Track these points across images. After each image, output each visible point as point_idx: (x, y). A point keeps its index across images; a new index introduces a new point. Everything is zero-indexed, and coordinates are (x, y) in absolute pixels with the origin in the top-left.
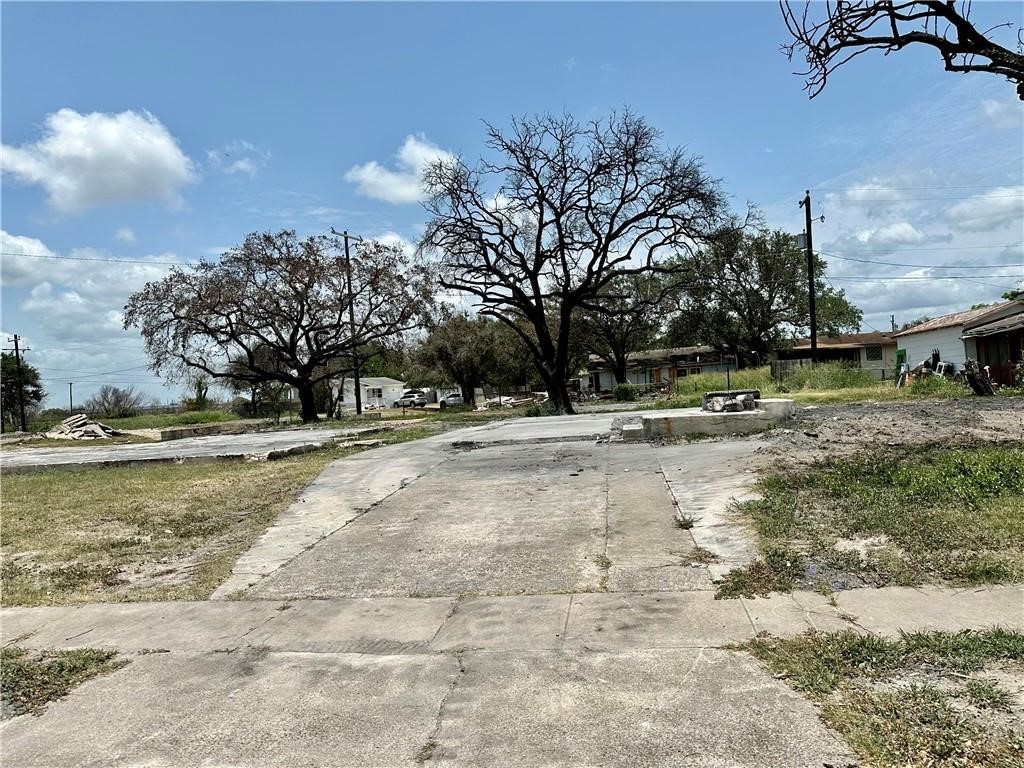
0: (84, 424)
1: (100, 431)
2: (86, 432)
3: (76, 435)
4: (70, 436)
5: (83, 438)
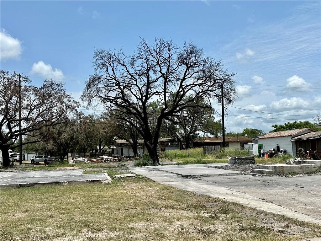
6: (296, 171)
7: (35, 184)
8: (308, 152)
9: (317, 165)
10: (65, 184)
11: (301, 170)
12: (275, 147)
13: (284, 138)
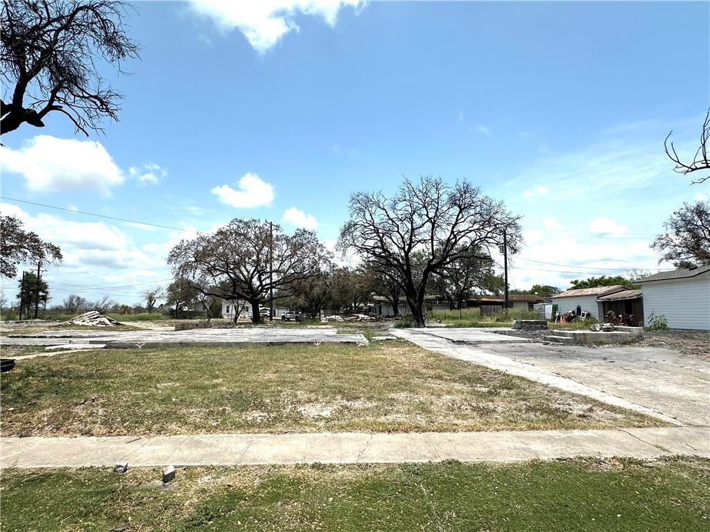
0: (98, 317)
1: (108, 322)
2: (100, 322)
3: (94, 323)
4: (90, 324)
5: (98, 325)
6: (603, 339)
7: (286, 343)
8: (620, 316)
9: (634, 333)
10: (317, 344)
11: (610, 339)
12: (575, 309)
13: (586, 298)
